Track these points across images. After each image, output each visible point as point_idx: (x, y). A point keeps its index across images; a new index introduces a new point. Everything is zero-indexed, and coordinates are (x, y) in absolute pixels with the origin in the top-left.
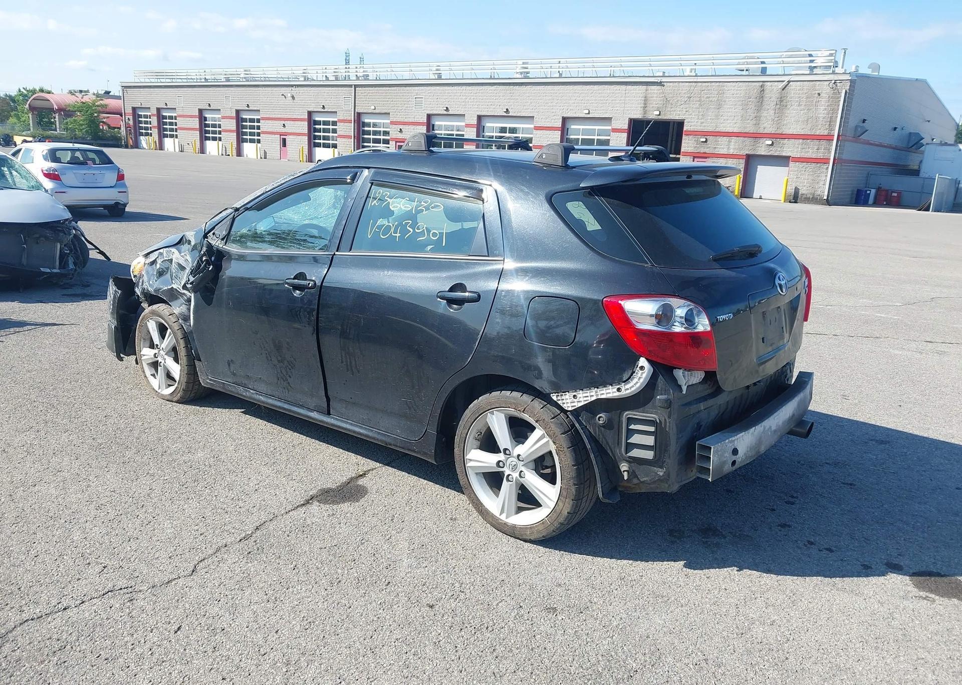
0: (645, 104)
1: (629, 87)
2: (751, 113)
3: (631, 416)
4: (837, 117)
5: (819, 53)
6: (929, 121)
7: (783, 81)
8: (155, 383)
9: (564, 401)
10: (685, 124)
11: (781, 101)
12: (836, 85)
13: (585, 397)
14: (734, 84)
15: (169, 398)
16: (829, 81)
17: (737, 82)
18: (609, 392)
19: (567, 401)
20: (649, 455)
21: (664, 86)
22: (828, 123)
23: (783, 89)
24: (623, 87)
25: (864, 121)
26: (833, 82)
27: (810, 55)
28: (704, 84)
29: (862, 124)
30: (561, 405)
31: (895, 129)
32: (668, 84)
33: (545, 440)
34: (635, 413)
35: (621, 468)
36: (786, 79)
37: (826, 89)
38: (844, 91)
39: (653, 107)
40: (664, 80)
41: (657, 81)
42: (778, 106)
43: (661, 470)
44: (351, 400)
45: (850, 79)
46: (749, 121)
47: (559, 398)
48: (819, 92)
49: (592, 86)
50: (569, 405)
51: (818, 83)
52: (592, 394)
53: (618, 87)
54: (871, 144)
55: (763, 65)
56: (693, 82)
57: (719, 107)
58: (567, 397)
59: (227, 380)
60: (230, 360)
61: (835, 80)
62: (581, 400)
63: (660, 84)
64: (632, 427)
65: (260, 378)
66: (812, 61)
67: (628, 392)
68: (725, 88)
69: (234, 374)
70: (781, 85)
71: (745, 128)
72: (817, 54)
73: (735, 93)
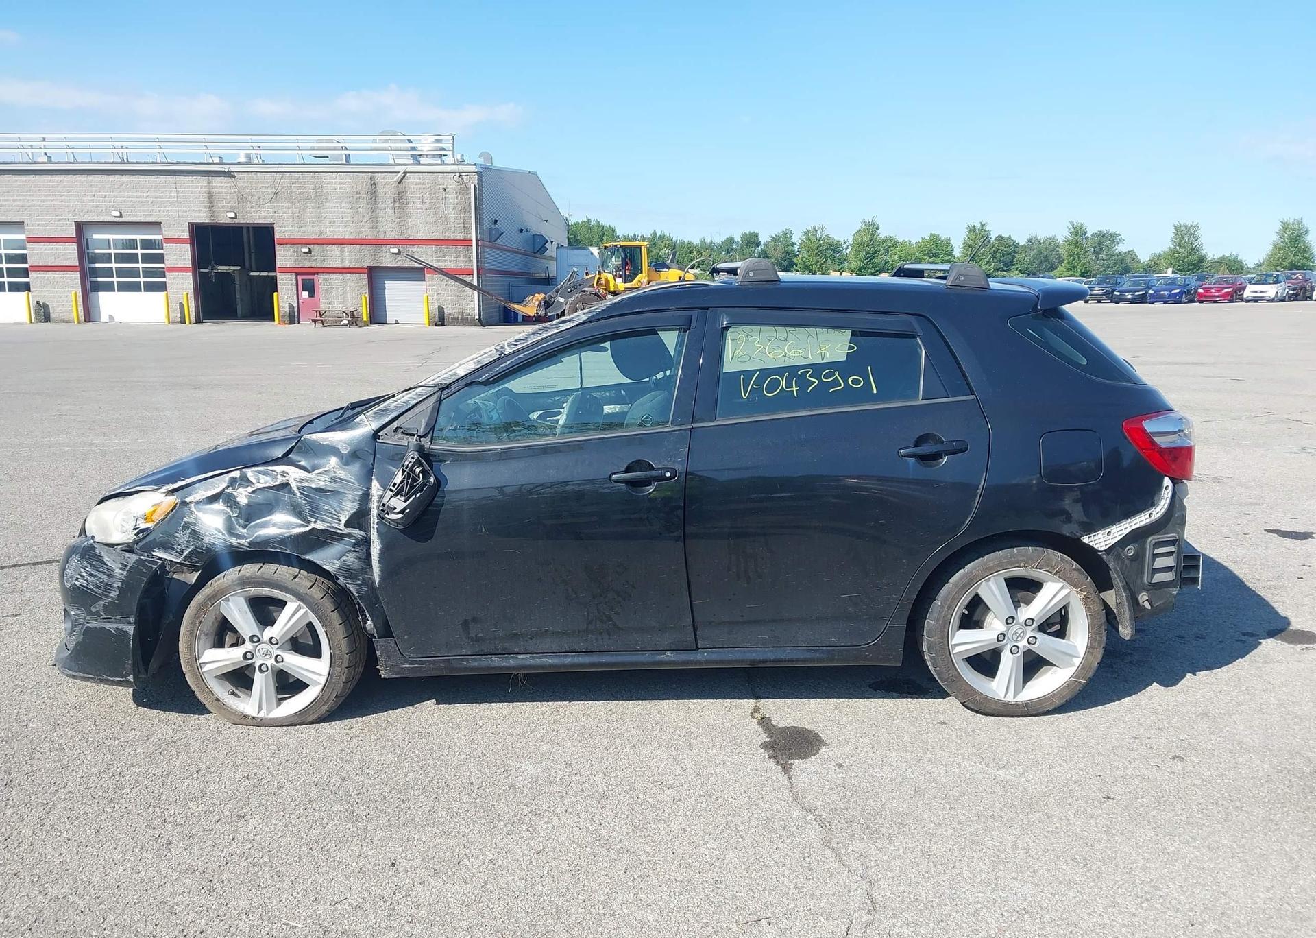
0: (211, 203)
1: (180, 179)
2: (364, 211)
3: (1157, 540)
4: (471, 217)
5: (423, 139)
6: (546, 221)
7: (399, 172)
8: (248, 705)
9: (1096, 542)
10: (275, 229)
11: (400, 198)
12: (463, 179)
13: (1119, 531)
14: (335, 175)
15: (295, 720)
16: (453, 173)
17: (338, 172)
18: (1142, 520)
19: (1101, 540)
20: (1168, 576)
21: (234, 177)
22: (462, 225)
23: (399, 183)
24: (172, 178)
25: (496, 222)
26: (458, 174)
27: (410, 141)
28: (293, 175)
29: (494, 226)
30: (1094, 546)
31: (521, 231)
32: (241, 175)
33: (1065, 592)
34: (1159, 536)
35: (1139, 598)
36: (401, 169)
37: (451, 183)
38: (472, 186)
39: (223, 207)
40: (233, 168)
41: (223, 170)
42: (397, 204)
43: (1175, 589)
44: (741, 619)
45: (476, 171)
46: (363, 223)
47: (1092, 539)
48: (445, 186)
49: (117, 176)
50: (1102, 544)
51: (440, 175)
52: (1125, 526)
53: (162, 178)
54: (505, 250)
55: (347, 152)
56: (277, 172)
57: (320, 205)
58: (1100, 536)
59: (458, 653)
60: (469, 618)
61: (460, 173)
62: (1115, 535)
63: (229, 174)
64: (1156, 551)
65: (546, 631)
66: (413, 149)
67: (1159, 515)
68: (323, 180)
69: (478, 640)
70: (397, 177)
71: (359, 232)
72: (420, 140)
73: (338, 187)
